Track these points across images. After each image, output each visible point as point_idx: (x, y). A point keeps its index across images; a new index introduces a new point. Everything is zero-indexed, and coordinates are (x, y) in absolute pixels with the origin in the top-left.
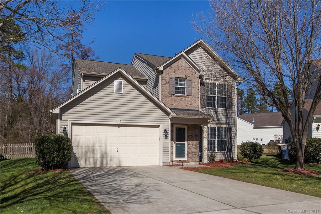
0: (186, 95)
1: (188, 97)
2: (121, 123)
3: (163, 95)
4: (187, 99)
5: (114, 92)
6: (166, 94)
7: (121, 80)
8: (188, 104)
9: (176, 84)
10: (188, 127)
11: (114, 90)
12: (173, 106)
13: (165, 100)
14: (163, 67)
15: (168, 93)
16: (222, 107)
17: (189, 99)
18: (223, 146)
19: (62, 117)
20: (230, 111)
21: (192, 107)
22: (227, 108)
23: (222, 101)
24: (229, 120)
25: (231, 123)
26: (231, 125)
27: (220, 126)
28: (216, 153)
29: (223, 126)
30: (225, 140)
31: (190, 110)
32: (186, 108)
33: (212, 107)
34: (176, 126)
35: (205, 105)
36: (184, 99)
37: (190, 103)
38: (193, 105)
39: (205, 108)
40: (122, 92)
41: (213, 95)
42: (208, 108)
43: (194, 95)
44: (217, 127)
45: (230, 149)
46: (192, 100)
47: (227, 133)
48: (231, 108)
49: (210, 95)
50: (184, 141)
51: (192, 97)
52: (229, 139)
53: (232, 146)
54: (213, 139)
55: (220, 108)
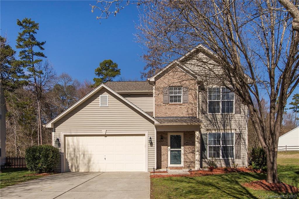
0: (182, 103)
1: (183, 104)
2: (107, 134)
3: (156, 105)
4: (182, 106)
5: (100, 106)
6: (159, 104)
7: (106, 94)
8: (184, 112)
9: (172, 93)
10: (184, 134)
11: (100, 104)
12: (167, 114)
13: (158, 109)
14: (155, 78)
15: (162, 102)
16: (228, 112)
17: (185, 106)
18: (229, 153)
19: (56, 130)
20: (239, 115)
21: (188, 114)
22: (234, 113)
23: (228, 106)
24: (238, 125)
25: (240, 128)
26: (240, 130)
27: (226, 132)
28: (220, 159)
29: (230, 132)
30: (233, 146)
31: (186, 117)
32: (182, 116)
33: (216, 113)
34: (171, 133)
35: (207, 111)
36: (179, 106)
37: (186, 111)
38: (190, 112)
39: (207, 114)
40: (108, 106)
41: (217, 101)
42: (211, 114)
43: (190, 103)
44: (221, 133)
45: (239, 156)
46: (188, 107)
47: (234, 139)
48: (239, 112)
49: (213, 101)
50: (180, 148)
51: (189, 104)
52: (237, 145)
53: (242, 153)
54: (217, 146)
55: (226, 113)
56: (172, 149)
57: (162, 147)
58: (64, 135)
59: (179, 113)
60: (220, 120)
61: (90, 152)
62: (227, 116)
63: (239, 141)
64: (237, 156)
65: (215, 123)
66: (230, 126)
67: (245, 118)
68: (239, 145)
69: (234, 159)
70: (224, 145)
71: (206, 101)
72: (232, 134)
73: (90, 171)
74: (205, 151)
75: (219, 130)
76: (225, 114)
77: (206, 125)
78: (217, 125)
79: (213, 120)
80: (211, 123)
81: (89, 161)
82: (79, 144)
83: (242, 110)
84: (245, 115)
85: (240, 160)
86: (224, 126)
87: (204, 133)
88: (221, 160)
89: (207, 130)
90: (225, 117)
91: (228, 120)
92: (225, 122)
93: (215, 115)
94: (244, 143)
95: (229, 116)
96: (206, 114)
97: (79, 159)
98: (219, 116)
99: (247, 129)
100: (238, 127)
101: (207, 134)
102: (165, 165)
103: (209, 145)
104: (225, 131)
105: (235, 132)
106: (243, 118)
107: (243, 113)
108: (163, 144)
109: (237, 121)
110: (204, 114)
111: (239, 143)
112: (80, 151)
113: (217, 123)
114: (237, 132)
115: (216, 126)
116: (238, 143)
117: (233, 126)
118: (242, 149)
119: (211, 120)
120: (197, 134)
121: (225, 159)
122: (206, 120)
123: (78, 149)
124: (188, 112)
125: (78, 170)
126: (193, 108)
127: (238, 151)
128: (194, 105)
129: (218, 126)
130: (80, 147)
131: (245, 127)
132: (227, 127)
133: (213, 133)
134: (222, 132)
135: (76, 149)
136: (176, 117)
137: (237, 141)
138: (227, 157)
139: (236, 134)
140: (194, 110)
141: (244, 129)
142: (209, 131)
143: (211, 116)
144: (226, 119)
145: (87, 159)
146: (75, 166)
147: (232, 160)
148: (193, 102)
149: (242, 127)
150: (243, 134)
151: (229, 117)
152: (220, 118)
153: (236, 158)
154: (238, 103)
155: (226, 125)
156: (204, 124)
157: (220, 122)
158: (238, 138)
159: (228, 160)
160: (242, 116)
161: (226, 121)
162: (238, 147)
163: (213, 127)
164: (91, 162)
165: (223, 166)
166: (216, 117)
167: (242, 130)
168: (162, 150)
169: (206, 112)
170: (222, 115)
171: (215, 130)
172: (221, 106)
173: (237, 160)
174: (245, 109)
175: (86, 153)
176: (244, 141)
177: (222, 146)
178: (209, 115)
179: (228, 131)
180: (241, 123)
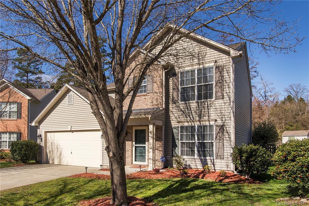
1: (148, 94)
5: (67, 104)
7: (71, 93)
8: (148, 103)
10: (148, 129)
11: (67, 102)
16: (206, 98)
17: (150, 97)
18: (208, 150)
19: (40, 128)
20: (221, 101)
21: (153, 105)
22: (214, 99)
23: (206, 90)
24: (219, 114)
25: (222, 118)
26: (222, 120)
27: (203, 124)
28: (194, 159)
29: (207, 123)
30: (212, 143)
31: (151, 109)
32: (146, 107)
33: (190, 100)
34: (135, 128)
35: (178, 99)
36: (143, 97)
37: (151, 101)
38: (155, 103)
39: (179, 103)
40: (72, 104)
41: (191, 87)
42: (183, 102)
43: (155, 92)
44: (196, 126)
45: (220, 156)
46: (153, 98)
47: (214, 133)
48: (221, 97)
49: (186, 86)
50: (145, 144)
51: (154, 94)
52: (218, 141)
53: (225, 151)
54: (191, 141)
55: (203, 100)
56: (136, 145)
57: (126, 142)
58: (45, 131)
59: (143, 105)
60: (195, 109)
61: (61, 147)
62: (203, 103)
63: (221, 135)
64: (217, 156)
65: (189, 113)
66: (209, 116)
67: (230, 105)
68: (221, 141)
69: (213, 159)
70: (200, 141)
71: (178, 88)
72: (211, 126)
73: (61, 164)
74: (176, 148)
75: (194, 122)
76: (201, 102)
77: (178, 117)
78: (191, 116)
79: (186, 110)
80: (184, 113)
81: (61, 154)
82: (54, 139)
83: (225, 94)
84: (230, 100)
85: (223, 161)
86: (200, 116)
87: (175, 127)
88: (197, 160)
89: (179, 122)
90: (201, 105)
91: (206, 108)
92: (201, 112)
93: (189, 104)
94: (229, 138)
95: (206, 103)
96: (177, 104)
97: (55, 152)
98: (193, 104)
99: (233, 119)
100: (220, 117)
101: (178, 127)
102: (129, 162)
103: (181, 140)
104: (200, 124)
105: (216, 124)
106: (226, 104)
107: (226, 99)
108: (128, 139)
109: (218, 110)
110: (175, 103)
111: (221, 139)
112: (55, 145)
113: (192, 113)
114: (219, 124)
115: (189, 116)
116: (219, 138)
117: (213, 116)
118: (225, 146)
119: (183, 110)
120: (151, 128)
121: (202, 159)
122: (177, 111)
123: (54, 143)
124: (152, 103)
125: (54, 162)
126: (159, 97)
127: (219, 149)
128: (159, 94)
129: (193, 117)
130: (55, 141)
131: (229, 116)
132: (204, 118)
133: (186, 126)
134: (197, 124)
135: (53, 143)
136: (140, 110)
137: (218, 135)
138: (205, 156)
139: (217, 126)
140: (159, 100)
141: (228, 119)
142: (181, 123)
143: (184, 105)
144: (202, 108)
145: (59, 153)
146: (52, 158)
147: (211, 161)
148: (158, 91)
149: (226, 117)
150: (227, 126)
151: (208, 104)
152: (194, 107)
153: (217, 158)
154: (219, 85)
155: (202, 115)
156: (175, 115)
157: (195, 112)
158: (220, 131)
159: (206, 159)
160: (225, 102)
161: (203, 111)
162: (219, 144)
163: (185, 118)
164: (62, 156)
165: (198, 167)
166: (189, 106)
167: (225, 120)
168: (126, 146)
169: (177, 101)
170: (197, 102)
171: (188, 122)
172: (196, 91)
173: (219, 161)
174: (229, 93)
175: (58, 147)
176: (229, 135)
177: (198, 141)
178: (182, 104)
179: (205, 123)
180: (224, 112)
